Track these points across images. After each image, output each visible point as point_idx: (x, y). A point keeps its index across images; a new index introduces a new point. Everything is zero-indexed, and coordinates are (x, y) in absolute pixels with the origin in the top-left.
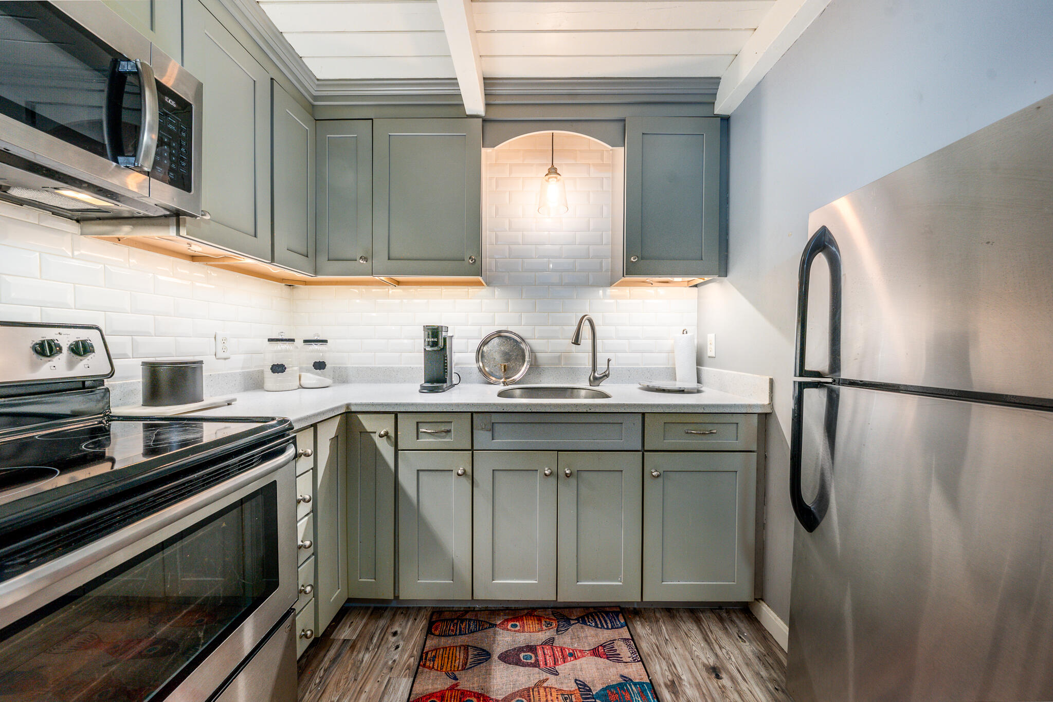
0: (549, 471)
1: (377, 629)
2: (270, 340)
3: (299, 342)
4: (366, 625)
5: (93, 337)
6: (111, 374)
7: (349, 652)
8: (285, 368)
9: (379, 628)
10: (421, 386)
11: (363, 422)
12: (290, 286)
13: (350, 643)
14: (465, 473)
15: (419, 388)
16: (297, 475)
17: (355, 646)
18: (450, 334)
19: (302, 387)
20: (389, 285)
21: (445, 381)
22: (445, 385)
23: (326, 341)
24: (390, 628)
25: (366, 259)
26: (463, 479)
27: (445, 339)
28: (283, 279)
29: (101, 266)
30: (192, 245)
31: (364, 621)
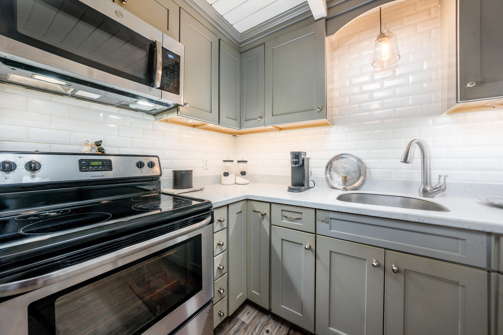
0: (377, 263)
1: (259, 323)
2: (224, 161)
3: (235, 162)
4: (255, 317)
5: (155, 160)
6: (161, 175)
7: (244, 331)
8: (229, 174)
9: (260, 324)
10: (289, 187)
11: (254, 206)
12: (235, 136)
13: (245, 326)
14: (310, 248)
15: (287, 189)
16: (214, 232)
17: (247, 328)
18: (307, 157)
19: (236, 183)
20: (276, 131)
21: (303, 185)
22: (303, 188)
23: (246, 161)
24: (266, 326)
25: (261, 118)
26: (309, 252)
27: (303, 161)
28: (231, 133)
29: (162, 132)
30: (189, 120)
31: (255, 314)
